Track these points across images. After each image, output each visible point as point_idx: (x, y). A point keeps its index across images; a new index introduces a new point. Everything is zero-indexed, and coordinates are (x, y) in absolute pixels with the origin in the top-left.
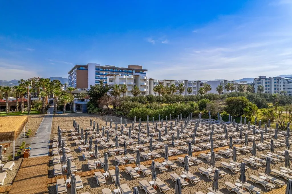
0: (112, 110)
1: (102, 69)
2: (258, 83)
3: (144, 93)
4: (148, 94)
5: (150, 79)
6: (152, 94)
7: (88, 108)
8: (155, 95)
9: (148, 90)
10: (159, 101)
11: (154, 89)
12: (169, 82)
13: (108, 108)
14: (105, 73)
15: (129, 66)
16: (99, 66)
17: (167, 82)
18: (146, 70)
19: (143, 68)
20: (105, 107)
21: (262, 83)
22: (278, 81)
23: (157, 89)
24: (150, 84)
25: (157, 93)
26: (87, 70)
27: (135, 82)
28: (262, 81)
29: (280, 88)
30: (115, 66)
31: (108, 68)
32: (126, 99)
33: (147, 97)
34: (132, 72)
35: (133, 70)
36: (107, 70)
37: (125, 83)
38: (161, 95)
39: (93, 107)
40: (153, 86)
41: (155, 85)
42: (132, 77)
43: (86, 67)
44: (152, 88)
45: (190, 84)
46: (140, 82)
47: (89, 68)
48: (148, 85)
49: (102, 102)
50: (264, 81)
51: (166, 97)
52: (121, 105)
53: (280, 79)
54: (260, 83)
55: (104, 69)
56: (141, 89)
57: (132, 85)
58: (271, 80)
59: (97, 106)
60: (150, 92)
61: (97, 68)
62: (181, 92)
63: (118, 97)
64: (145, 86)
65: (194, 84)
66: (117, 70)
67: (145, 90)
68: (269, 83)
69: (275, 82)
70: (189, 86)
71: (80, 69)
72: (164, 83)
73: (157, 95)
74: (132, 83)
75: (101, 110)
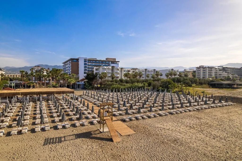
0: (99, 87)
1: (88, 61)
2: (198, 71)
3: (118, 77)
4: (120, 78)
5: (122, 69)
6: (122, 78)
7: (85, 86)
8: (124, 79)
9: (120, 76)
10: (127, 82)
11: (124, 75)
12: (134, 70)
13: (97, 86)
14: (90, 64)
15: (107, 59)
16: (86, 59)
17: (133, 70)
18: (119, 62)
19: (116, 60)
20: (96, 85)
21: (201, 70)
22: (211, 69)
23: (126, 75)
24: (121, 71)
25: (126, 77)
26: (79, 62)
27: (112, 71)
28: (201, 69)
29: (212, 74)
30: (96, 59)
31: (92, 60)
32: (108, 81)
33: (120, 80)
34: (109, 63)
35: (109, 61)
36: (92, 61)
37: (105, 72)
38: (128, 79)
39: (88, 86)
40: (123, 73)
41: (125, 73)
42: (110, 68)
43: (77, 60)
44: (123, 74)
45: (148, 71)
46: (115, 71)
47: (79, 60)
48: (120, 73)
49: (93, 82)
50: (202, 69)
51: (131, 80)
52: (105, 84)
53: (212, 68)
54: (199, 71)
55: (90, 61)
56: (115, 75)
57: (110, 73)
58: (206, 69)
59: (90, 85)
60: (121, 77)
61: (85, 60)
62: (140, 77)
63: (103, 80)
64: (118, 73)
65: (151, 71)
66: (98, 62)
67: (118, 76)
68: (205, 71)
69: (209, 70)
70: (148, 73)
71: (73, 61)
72: (131, 71)
73: (126, 79)
74: (110, 72)
75: (93, 87)
